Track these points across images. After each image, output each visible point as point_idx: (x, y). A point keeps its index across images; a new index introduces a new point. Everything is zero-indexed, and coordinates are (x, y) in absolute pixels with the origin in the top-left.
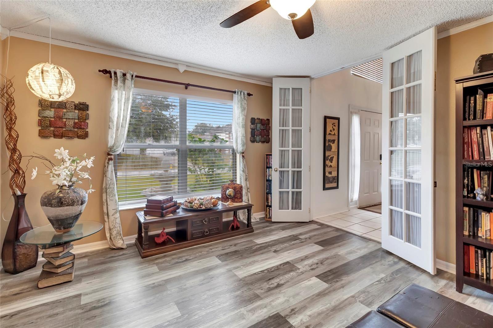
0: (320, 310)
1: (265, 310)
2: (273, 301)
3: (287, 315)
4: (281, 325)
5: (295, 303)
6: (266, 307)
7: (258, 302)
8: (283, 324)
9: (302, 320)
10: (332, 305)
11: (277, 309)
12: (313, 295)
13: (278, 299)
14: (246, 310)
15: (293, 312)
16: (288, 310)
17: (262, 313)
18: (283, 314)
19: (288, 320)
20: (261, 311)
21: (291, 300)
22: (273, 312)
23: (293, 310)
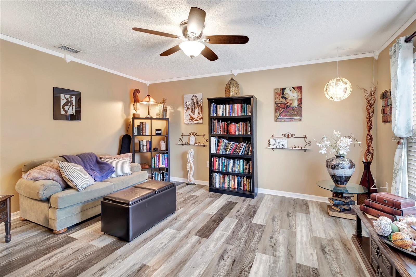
0: (182, 249)
1: (216, 237)
2: (216, 244)
3: (201, 239)
4: (202, 234)
5: (200, 248)
6: (217, 239)
7: (224, 240)
8: (201, 234)
9: (192, 239)
10: (174, 256)
11: (209, 240)
12: (190, 258)
13: (213, 246)
14: (225, 234)
15: (199, 242)
16: (203, 242)
17: (216, 235)
18: (204, 239)
19: (199, 237)
20: (218, 236)
21: (204, 249)
22: (211, 238)
23: (200, 243)
